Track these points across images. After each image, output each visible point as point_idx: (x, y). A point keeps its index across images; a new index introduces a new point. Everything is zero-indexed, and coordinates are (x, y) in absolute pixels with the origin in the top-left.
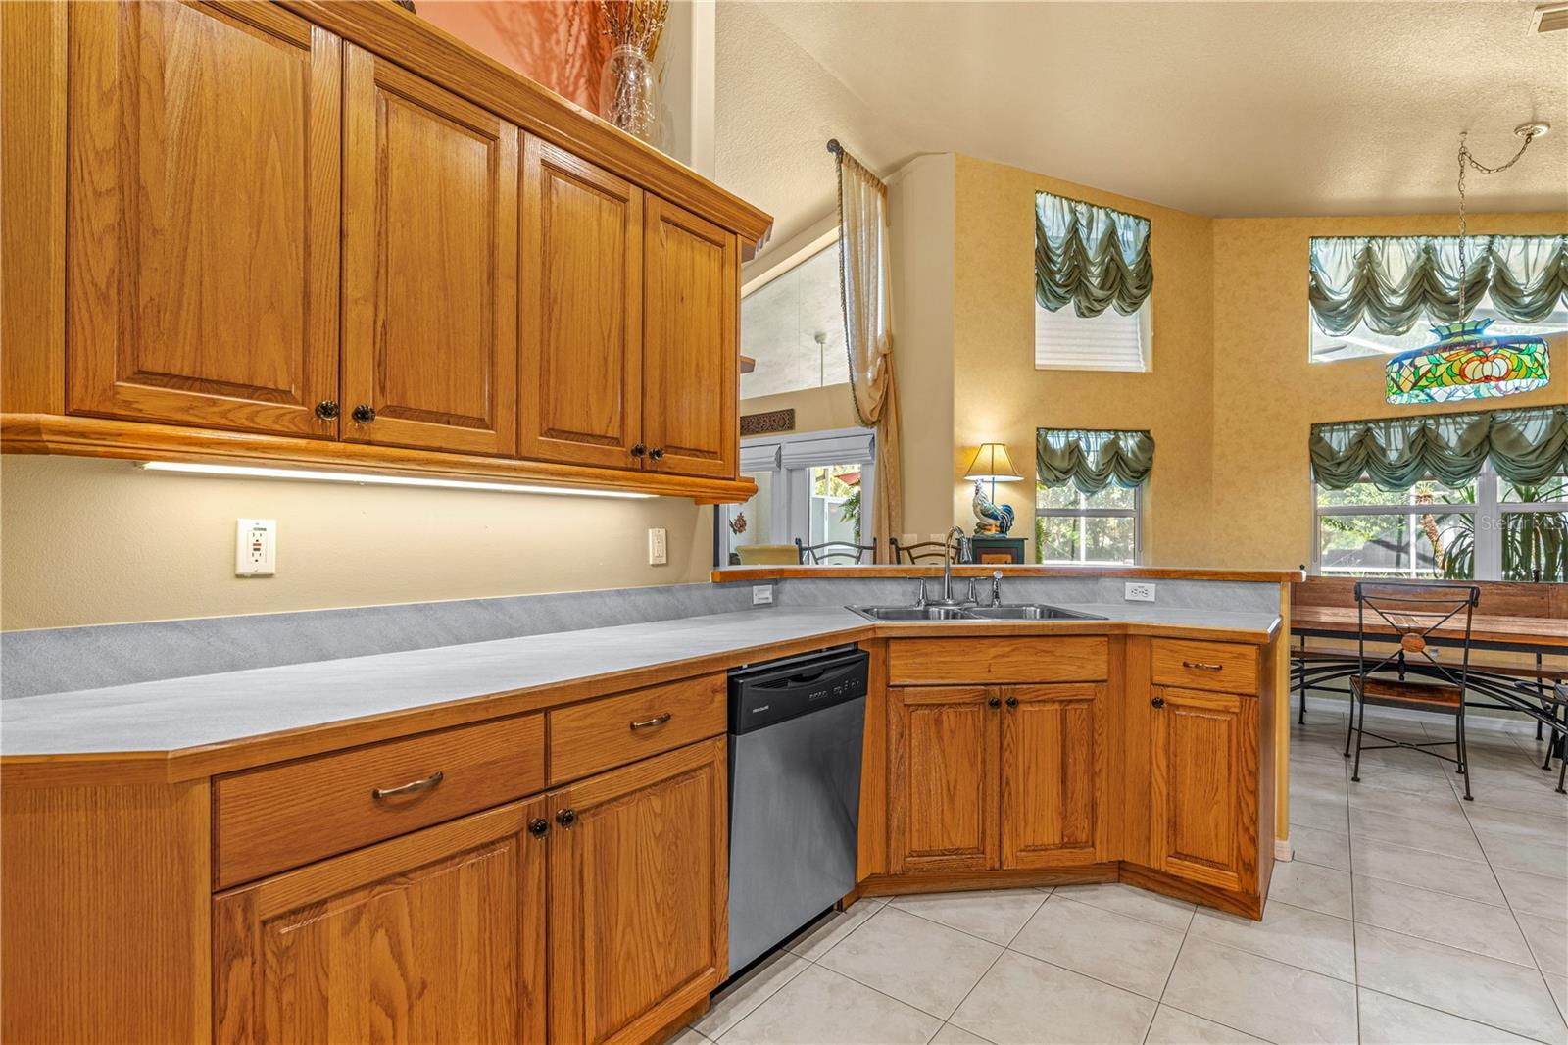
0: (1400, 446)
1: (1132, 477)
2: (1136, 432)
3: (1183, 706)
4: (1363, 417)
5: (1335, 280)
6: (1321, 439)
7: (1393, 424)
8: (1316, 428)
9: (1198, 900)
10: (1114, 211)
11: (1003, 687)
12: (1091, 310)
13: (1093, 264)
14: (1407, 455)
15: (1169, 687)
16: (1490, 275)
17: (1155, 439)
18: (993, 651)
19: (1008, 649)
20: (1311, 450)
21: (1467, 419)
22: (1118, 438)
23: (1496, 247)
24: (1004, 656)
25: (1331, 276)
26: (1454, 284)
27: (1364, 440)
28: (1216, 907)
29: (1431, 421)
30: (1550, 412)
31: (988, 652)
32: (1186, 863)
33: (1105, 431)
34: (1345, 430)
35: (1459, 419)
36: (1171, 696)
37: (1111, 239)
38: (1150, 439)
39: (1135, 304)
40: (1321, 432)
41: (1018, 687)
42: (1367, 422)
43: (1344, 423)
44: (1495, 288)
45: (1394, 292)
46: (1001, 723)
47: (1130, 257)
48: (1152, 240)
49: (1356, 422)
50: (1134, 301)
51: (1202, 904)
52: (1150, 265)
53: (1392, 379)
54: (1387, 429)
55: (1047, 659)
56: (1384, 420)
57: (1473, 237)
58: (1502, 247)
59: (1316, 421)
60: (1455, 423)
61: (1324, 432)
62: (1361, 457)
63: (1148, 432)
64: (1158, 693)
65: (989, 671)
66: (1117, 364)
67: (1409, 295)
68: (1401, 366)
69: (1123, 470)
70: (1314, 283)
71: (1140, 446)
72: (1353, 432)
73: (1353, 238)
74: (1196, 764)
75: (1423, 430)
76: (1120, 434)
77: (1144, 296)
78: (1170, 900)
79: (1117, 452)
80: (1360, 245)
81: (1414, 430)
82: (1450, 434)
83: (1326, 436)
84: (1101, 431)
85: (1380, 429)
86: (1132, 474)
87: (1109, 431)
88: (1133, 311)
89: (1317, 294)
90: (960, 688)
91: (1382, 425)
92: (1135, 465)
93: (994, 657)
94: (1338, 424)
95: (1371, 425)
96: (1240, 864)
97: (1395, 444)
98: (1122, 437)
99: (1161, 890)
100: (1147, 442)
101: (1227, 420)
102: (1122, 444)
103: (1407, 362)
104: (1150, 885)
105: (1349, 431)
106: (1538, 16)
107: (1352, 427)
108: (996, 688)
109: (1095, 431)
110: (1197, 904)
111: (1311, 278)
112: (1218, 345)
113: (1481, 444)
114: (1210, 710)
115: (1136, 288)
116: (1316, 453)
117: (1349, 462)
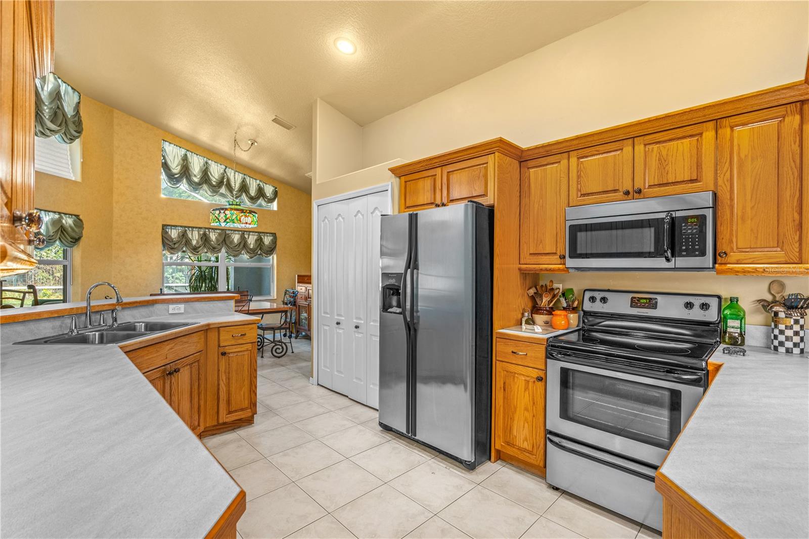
0: (197, 238)
1: (71, 242)
2: (71, 215)
3: (231, 353)
4: (183, 225)
5: (174, 162)
6: (167, 233)
7: (194, 229)
8: (164, 227)
9: (233, 428)
10: (59, 78)
11: (171, 364)
12: (43, 134)
13: (46, 105)
14: (200, 243)
15: (226, 346)
16: (225, 180)
17: (83, 220)
18: (168, 347)
19: (173, 345)
20: (162, 236)
21: (218, 231)
22: (61, 218)
23: (227, 170)
24: (171, 349)
25: (172, 160)
26: (214, 180)
27: (184, 235)
28: (239, 427)
29: (207, 230)
30: (240, 233)
31: (166, 348)
32: (233, 414)
33: (52, 212)
34: (176, 229)
35: (216, 231)
36: (227, 350)
37: (57, 96)
38: (81, 220)
39: (72, 140)
40: (167, 228)
41: (176, 362)
42: (185, 227)
43: (176, 226)
44: (226, 185)
45: (195, 176)
46: (171, 383)
47: (69, 110)
48: (81, 105)
49: (181, 226)
50: (72, 138)
51: (235, 429)
52: (81, 120)
53: (216, 216)
54: (192, 231)
55: (186, 346)
56: (192, 227)
57: (221, 164)
58: (229, 171)
59: (164, 223)
60: (215, 232)
61: (168, 229)
62: (184, 242)
63: (78, 216)
64: (222, 350)
65: (166, 358)
66: (57, 171)
67: (201, 179)
68: (220, 212)
69: (65, 236)
70: (163, 161)
71: (75, 222)
72: (180, 229)
73: (180, 147)
74: (237, 374)
75: (205, 234)
76: (62, 215)
77: (78, 137)
78: (226, 433)
79: (61, 226)
80: (183, 151)
81: (201, 233)
82: (213, 236)
83: (169, 231)
84: (49, 211)
85: (190, 231)
86: (71, 240)
87: (55, 212)
88: (70, 143)
89: (165, 166)
90: (155, 370)
91: (190, 229)
92: (73, 235)
93: (168, 350)
94: (174, 226)
95: (187, 229)
96: (252, 405)
97: (195, 237)
98: (64, 217)
99: (219, 432)
100: (79, 222)
101: (121, 216)
102: (64, 221)
103: (222, 211)
104: (214, 432)
105: (178, 230)
106: (274, 117)
107: (179, 228)
108: (169, 366)
109: (45, 211)
110: (233, 430)
111: (162, 158)
112: (116, 176)
113: (222, 242)
114: (241, 351)
115: (75, 131)
116: (165, 237)
117: (179, 243)
